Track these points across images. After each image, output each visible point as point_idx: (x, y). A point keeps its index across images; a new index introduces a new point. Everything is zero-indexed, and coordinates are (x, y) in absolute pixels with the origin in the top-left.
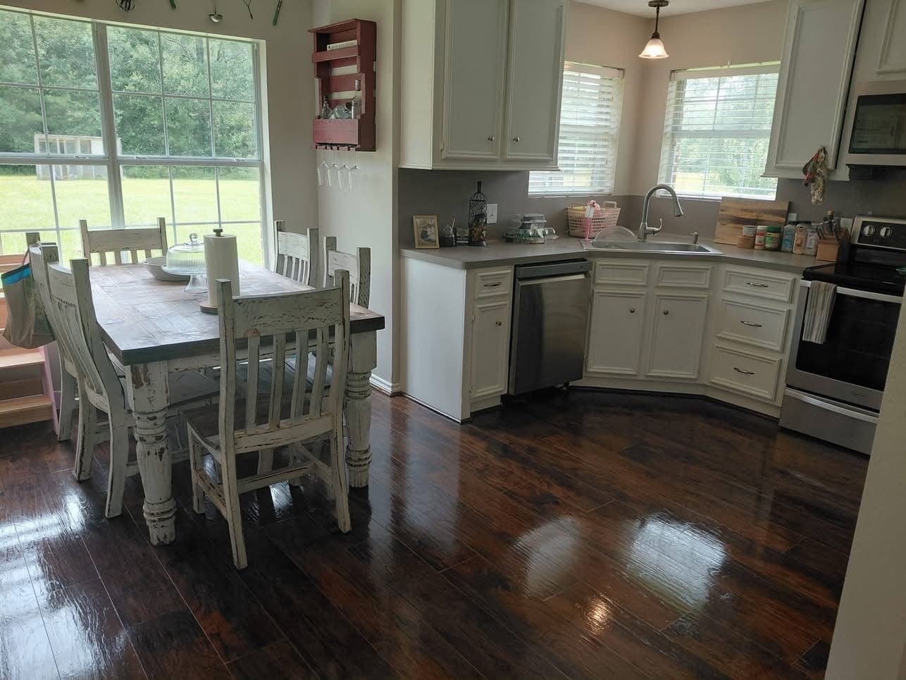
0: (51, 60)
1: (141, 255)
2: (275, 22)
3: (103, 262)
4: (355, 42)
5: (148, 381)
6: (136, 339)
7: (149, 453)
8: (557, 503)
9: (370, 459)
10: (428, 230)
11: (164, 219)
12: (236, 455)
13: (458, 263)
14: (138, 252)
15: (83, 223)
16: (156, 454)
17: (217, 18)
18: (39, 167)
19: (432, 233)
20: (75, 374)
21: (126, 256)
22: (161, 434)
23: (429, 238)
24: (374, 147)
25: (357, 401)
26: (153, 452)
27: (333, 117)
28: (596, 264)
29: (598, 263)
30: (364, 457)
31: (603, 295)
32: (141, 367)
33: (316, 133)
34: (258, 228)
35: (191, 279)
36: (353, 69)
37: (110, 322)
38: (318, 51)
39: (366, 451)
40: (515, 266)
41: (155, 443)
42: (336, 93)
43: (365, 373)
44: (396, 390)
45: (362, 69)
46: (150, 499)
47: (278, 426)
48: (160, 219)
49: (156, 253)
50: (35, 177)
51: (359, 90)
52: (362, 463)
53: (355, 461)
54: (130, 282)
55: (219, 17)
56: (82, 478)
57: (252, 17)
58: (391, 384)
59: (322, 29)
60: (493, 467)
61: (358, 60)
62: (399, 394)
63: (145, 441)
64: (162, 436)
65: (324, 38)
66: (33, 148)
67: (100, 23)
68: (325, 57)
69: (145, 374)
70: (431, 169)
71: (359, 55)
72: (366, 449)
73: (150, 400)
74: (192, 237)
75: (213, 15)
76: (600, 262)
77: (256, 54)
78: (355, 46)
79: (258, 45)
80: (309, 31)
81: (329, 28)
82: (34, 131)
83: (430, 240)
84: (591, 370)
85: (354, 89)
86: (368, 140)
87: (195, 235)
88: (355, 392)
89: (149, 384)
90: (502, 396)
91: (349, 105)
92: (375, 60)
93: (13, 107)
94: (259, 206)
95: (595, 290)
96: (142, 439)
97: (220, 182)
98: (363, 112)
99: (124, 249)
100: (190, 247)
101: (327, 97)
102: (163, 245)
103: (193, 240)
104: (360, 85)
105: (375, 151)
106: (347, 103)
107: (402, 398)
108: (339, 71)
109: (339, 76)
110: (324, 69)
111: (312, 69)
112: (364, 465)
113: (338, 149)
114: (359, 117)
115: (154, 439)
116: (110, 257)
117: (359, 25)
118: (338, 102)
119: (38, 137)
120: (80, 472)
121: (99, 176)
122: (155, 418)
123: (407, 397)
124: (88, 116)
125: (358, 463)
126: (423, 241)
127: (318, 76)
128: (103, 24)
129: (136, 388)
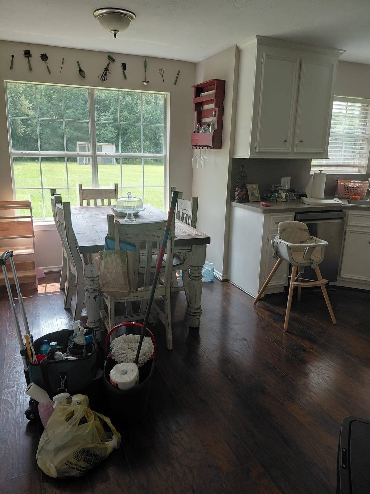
0: (87, 106)
1: (106, 201)
2: (175, 83)
3: (88, 204)
4: (213, 92)
5: (91, 262)
6: (88, 242)
7: (90, 297)
8: (305, 351)
9: (201, 313)
10: (254, 191)
11: (117, 184)
12: (115, 303)
13: (260, 210)
14: (105, 200)
15: (80, 185)
16: (93, 298)
17: (146, 83)
18: (78, 158)
19: (256, 193)
20: (66, 257)
21: (99, 202)
22: (96, 289)
23: (255, 195)
24: (221, 147)
25: (194, 281)
26: (92, 297)
27: (201, 131)
28: (348, 213)
29: (350, 213)
30: (197, 312)
31: (352, 232)
32: (88, 255)
33: (192, 140)
34: (162, 190)
35: (127, 214)
36: (212, 106)
37: (79, 233)
38: (196, 97)
39: (199, 309)
40: (296, 213)
41: (93, 292)
42: (204, 119)
43: (199, 267)
44: (225, 278)
45: (216, 106)
46: (90, 320)
47: (137, 290)
48: (115, 184)
49: (113, 202)
50: (76, 163)
51: (215, 117)
52: (196, 315)
53: (192, 313)
54: (96, 215)
55: (147, 82)
56: (67, 307)
57: (164, 81)
58: (222, 275)
59: (198, 85)
60: (271, 326)
61: (215, 101)
62: (226, 281)
63: (89, 291)
64: (96, 290)
65: (199, 90)
66: (76, 149)
67: (91, 88)
68: (199, 100)
69: (90, 259)
70: (249, 158)
71: (215, 97)
72: (198, 307)
73: (92, 271)
74: (129, 193)
75: (144, 81)
76: (351, 212)
77: (165, 100)
78: (213, 94)
79: (167, 95)
80: (192, 87)
81: (202, 84)
82: (77, 141)
83: (255, 197)
84: (342, 277)
85: (213, 117)
86: (217, 143)
87: (130, 193)
88: (193, 276)
89: (92, 264)
90: (284, 287)
91: (209, 125)
92: (224, 101)
93: (69, 130)
94: (163, 179)
95: (347, 229)
96: (87, 290)
97: (144, 166)
98: (216, 128)
99: (98, 199)
100: (127, 199)
101: (199, 121)
102: (116, 197)
103: (129, 195)
104: (215, 114)
105: (221, 149)
106: (208, 124)
107: (227, 283)
108: (206, 107)
109: (205, 110)
110: (199, 106)
111: (193, 106)
112: (197, 316)
113: (202, 148)
114: (213, 131)
115: (92, 291)
116: (92, 202)
117: (216, 82)
118: (205, 123)
119: (78, 143)
120: (66, 304)
121: (105, 163)
122: (93, 280)
123: (230, 283)
124: (101, 133)
125: (193, 314)
126: (253, 197)
127: (196, 110)
128: (93, 88)
129: (85, 265)
